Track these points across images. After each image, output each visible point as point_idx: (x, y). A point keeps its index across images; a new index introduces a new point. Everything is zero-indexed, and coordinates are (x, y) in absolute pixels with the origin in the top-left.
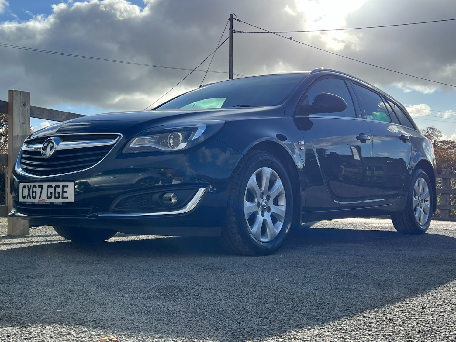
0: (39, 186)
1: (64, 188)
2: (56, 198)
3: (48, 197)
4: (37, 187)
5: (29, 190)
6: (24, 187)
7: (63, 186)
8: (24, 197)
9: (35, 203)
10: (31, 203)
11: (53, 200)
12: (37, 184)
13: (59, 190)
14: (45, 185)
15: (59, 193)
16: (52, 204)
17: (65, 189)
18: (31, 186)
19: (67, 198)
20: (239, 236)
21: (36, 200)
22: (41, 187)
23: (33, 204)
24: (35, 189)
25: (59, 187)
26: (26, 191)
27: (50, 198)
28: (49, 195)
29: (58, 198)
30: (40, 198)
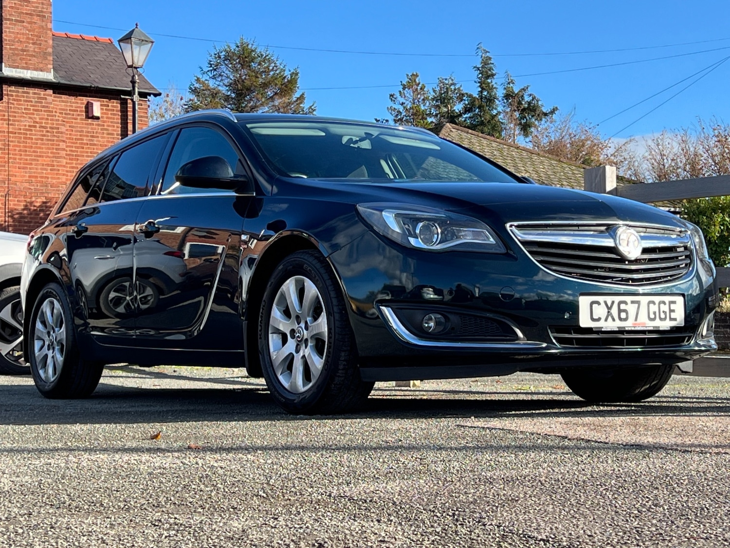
0: (633, 302)
2: (661, 319)
3: (650, 319)
4: (628, 302)
5: (610, 308)
6: (595, 303)
7: (670, 303)
9: (627, 329)
10: (617, 329)
11: (657, 323)
12: (627, 299)
14: (644, 300)
15: (665, 313)
18: (612, 302)
19: (675, 319)
21: (629, 323)
22: (638, 302)
23: (622, 330)
26: (600, 308)
28: (652, 316)
29: (665, 319)
30: (636, 320)
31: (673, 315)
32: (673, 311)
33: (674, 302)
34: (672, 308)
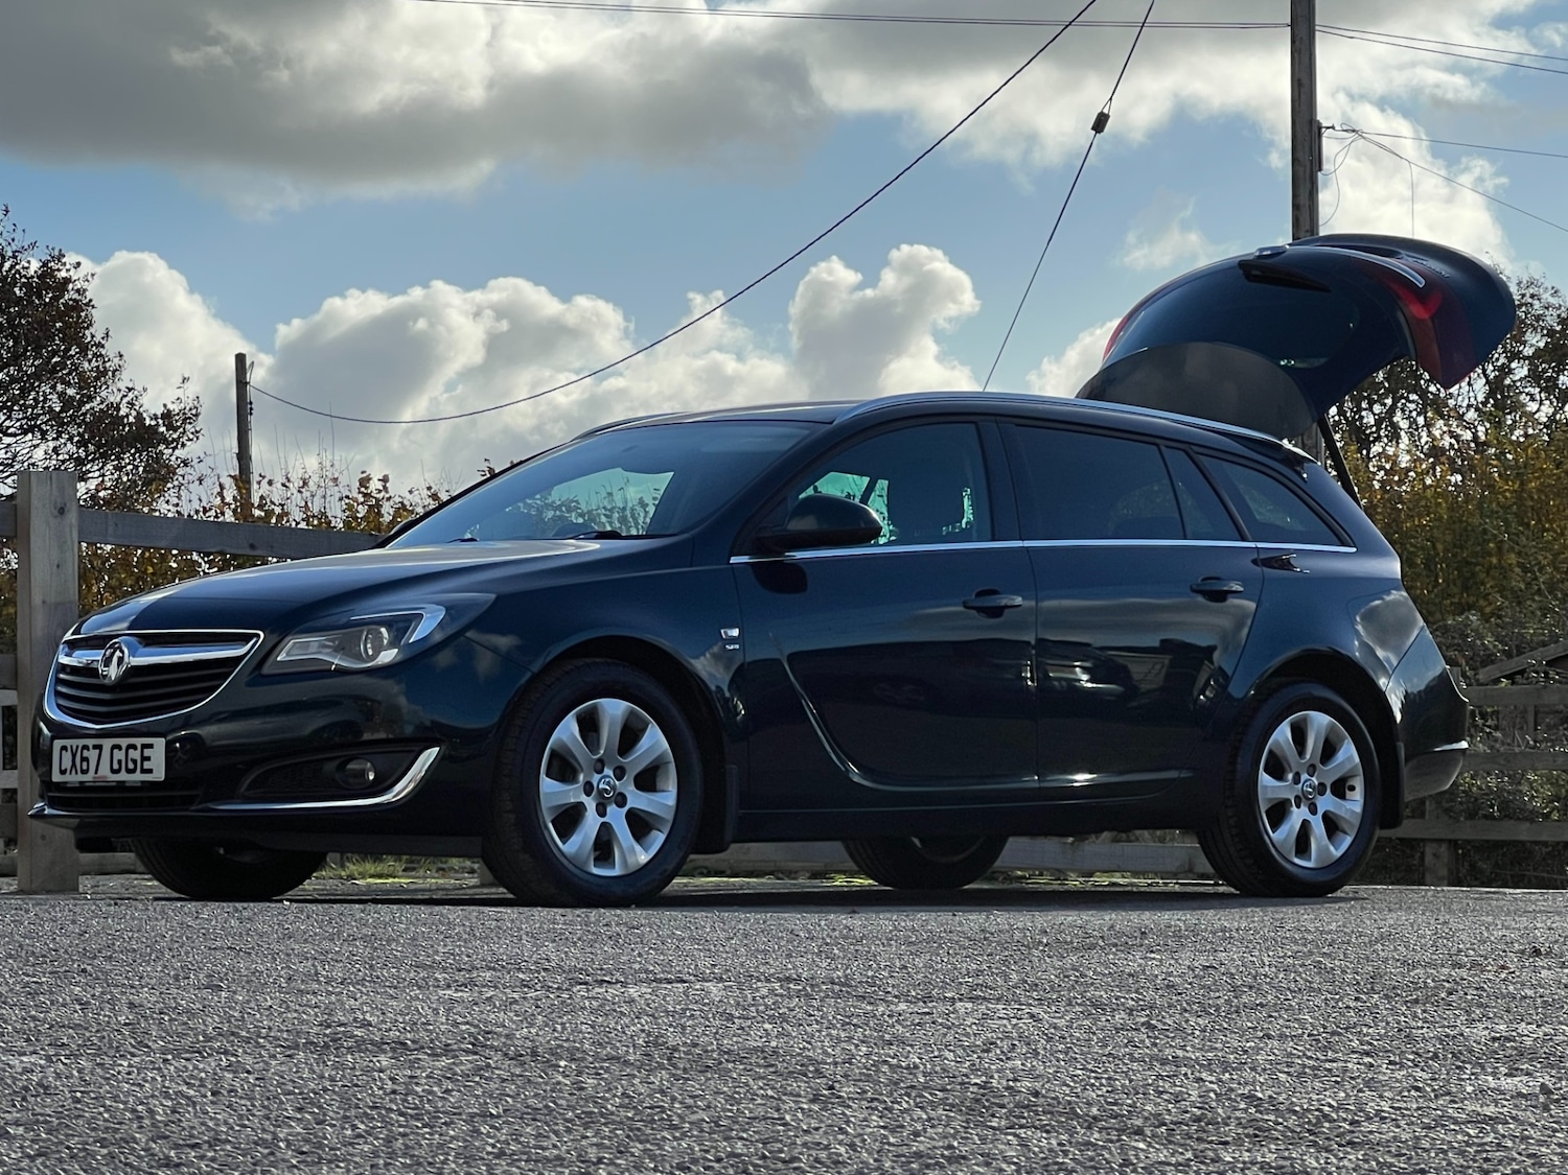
0: (95, 747)
1: (145, 750)
2: (129, 771)
3: (114, 771)
4: (91, 747)
5: (74, 756)
6: (64, 748)
7: (144, 746)
8: (63, 772)
9: (87, 784)
10: (77, 785)
11: (123, 776)
12: (90, 742)
13: (135, 754)
14: (107, 743)
15: (135, 762)
16: (121, 785)
17: (147, 752)
18: (77, 747)
19: (150, 771)
21: (88, 777)
22: (99, 747)
23: (82, 786)
24: (86, 754)
25: (134, 747)
26: (67, 756)
27: (117, 771)
28: (116, 766)
29: (133, 771)
30: (96, 773)
31: (147, 765)
32: (148, 759)
33: (151, 746)
34: (145, 755)
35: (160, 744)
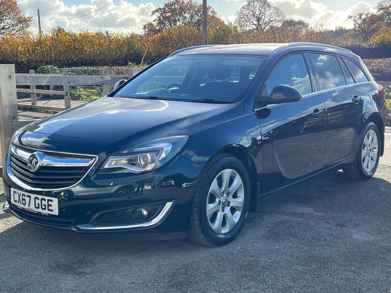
0: (28, 196)
2: (42, 209)
4: (26, 196)
5: (19, 197)
7: (49, 200)
8: (15, 201)
9: (25, 209)
10: (21, 209)
11: (40, 210)
13: (45, 203)
14: (33, 196)
15: (45, 206)
16: (39, 214)
17: (50, 203)
19: (52, 211)
20: (202, 235)
21: (26, 207)
22: (30, 197)
23: (23, 210)
24: (24, 197)
25: (45, 200)
27: (38, 208)
28: (37, 206)
29: (45, 209)
30: (29, 206)
31: (50, 208)
32: (51, 205)
33: (52, 201)
35: (55, 200)
